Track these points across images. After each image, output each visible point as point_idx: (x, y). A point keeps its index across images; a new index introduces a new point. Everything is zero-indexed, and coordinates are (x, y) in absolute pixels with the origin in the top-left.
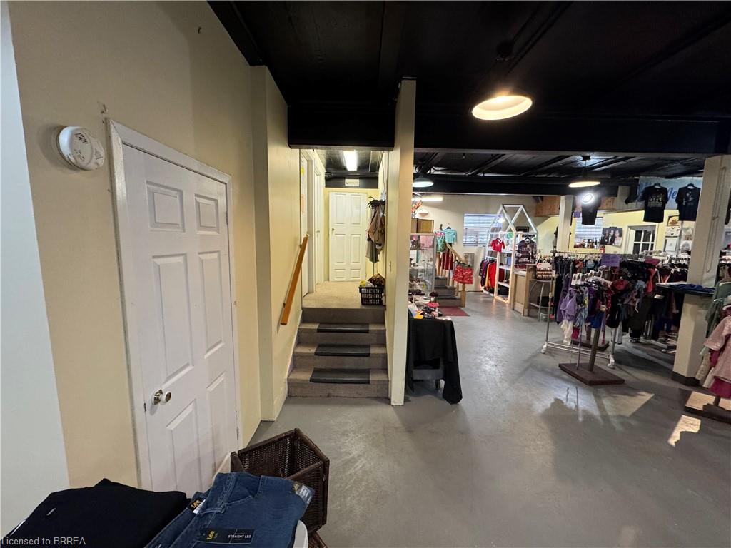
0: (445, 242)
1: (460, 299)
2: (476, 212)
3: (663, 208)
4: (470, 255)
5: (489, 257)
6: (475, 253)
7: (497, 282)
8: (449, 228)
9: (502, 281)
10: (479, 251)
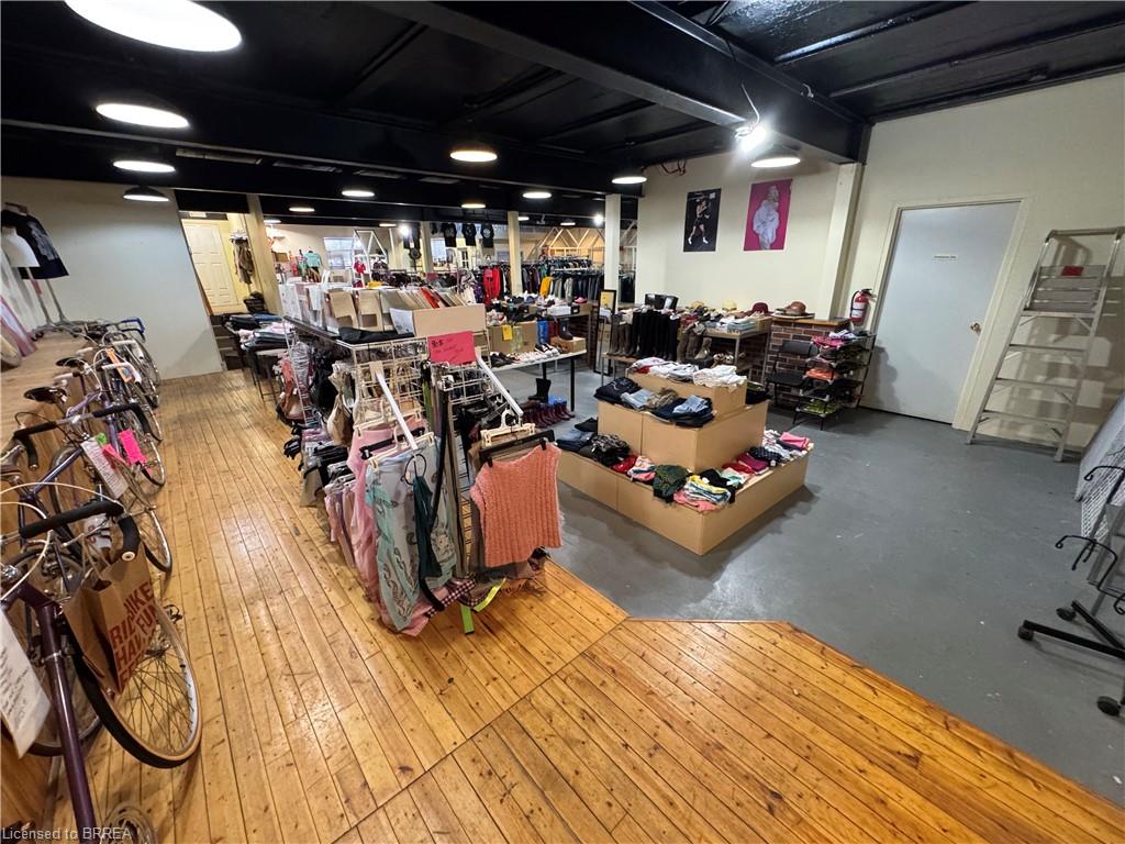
0: (308, 267)
2: (334, 236)
3: (455, 237)
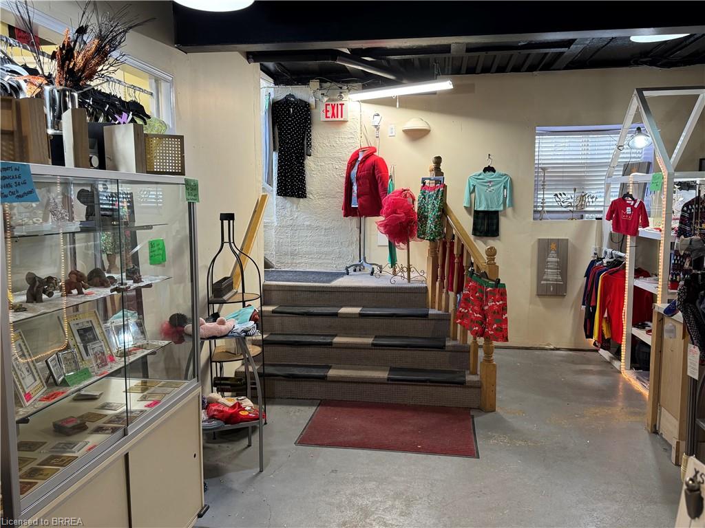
1: (478, 386)
4: (553, 246)
5: (609, 251)
6: (571, 240)
7: (628, 329)
8: (489, 169)
9: (642, 327)
10: (583, 234)
